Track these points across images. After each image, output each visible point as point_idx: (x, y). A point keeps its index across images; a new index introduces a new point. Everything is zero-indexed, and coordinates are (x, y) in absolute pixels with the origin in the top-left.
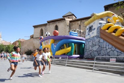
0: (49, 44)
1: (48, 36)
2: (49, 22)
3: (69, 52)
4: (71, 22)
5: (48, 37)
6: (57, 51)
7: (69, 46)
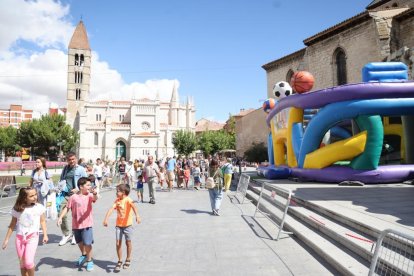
0: (287, 126)
1: (283, 95)
2: (310, 43)
3: (357, 153)
4: (397, 20)
5: (283, 99)
6: (311, 151)
7: (359, 131)
